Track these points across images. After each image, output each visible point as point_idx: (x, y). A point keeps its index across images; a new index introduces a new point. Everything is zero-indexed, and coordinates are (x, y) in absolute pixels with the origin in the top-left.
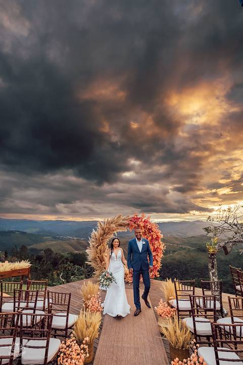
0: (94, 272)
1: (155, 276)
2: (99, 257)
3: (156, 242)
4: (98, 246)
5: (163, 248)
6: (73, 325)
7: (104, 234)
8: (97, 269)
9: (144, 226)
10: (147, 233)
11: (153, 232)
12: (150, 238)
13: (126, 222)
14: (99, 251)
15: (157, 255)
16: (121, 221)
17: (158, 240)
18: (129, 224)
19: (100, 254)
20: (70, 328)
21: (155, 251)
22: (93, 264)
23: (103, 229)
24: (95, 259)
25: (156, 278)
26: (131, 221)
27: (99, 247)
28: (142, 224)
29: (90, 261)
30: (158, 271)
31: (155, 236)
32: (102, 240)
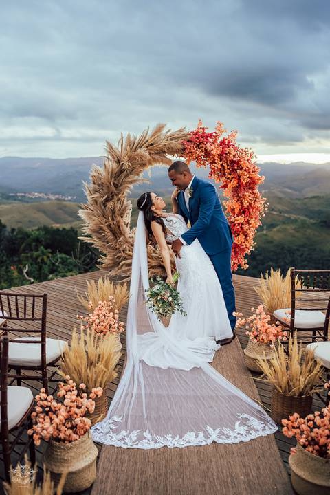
0: (99, 260)
1: (239, 266)
2: (109, 226)
3: (248, 194)
4: (107, 200)
5: (262, 208)
6: (57, 360)
7: (121, 171)
8: (105, 252)
9: (220, 156)
10: (227, 171)
11: (241, 169)
12: (234, 183)
13: (176, 144)
14: (108, 213)
15: (248, 222)
16: (162, 142)
17: (253, 189)
18: (183, 149)
19: (113, 220)
20: (52, 364)
21: (244, 213)
22: (96, 242)
23: (118, 161)
24: (98, 231)
25: (240, 272)
26: (189, 141)
27: (110, 204)
28: (215, 150)
29: (87, 236)
30: (246, 256)
31: (245, 180)
32: (116, 186)
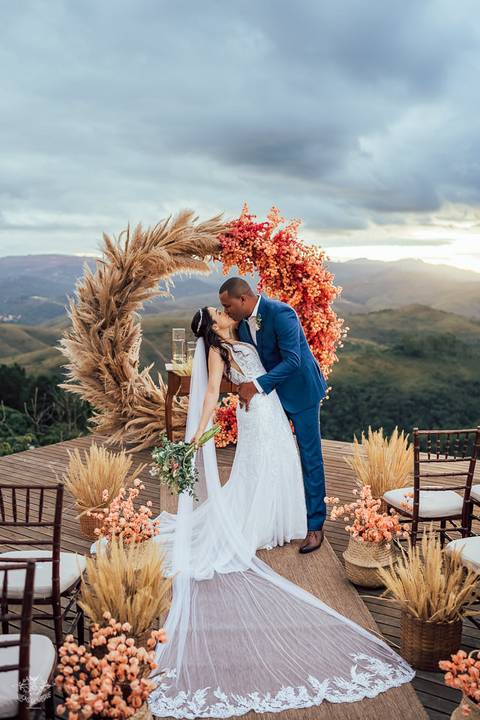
0: (90, 420)
2: (108, 366)
3: (318, 314)
4: (104, 327)
5: (338, 334)
7: (127, 282)
8: (100, 407)
9: (276, 257)
10: (286, 281)
11: (308, 277)
12: (297, 297)
13: (211, 240)
14: (107, 348)
16: (187, 238)
17: (324, 306)
18: (221, 248)
19: (113, 356)
22: (85, 391)
23: (121, 267)
24: (94, 374)
26: (227, 235)
27: (109, 332)
28: (270, 249)
29: (76, 383)
31: (314, 293)
32: (118, 304)
